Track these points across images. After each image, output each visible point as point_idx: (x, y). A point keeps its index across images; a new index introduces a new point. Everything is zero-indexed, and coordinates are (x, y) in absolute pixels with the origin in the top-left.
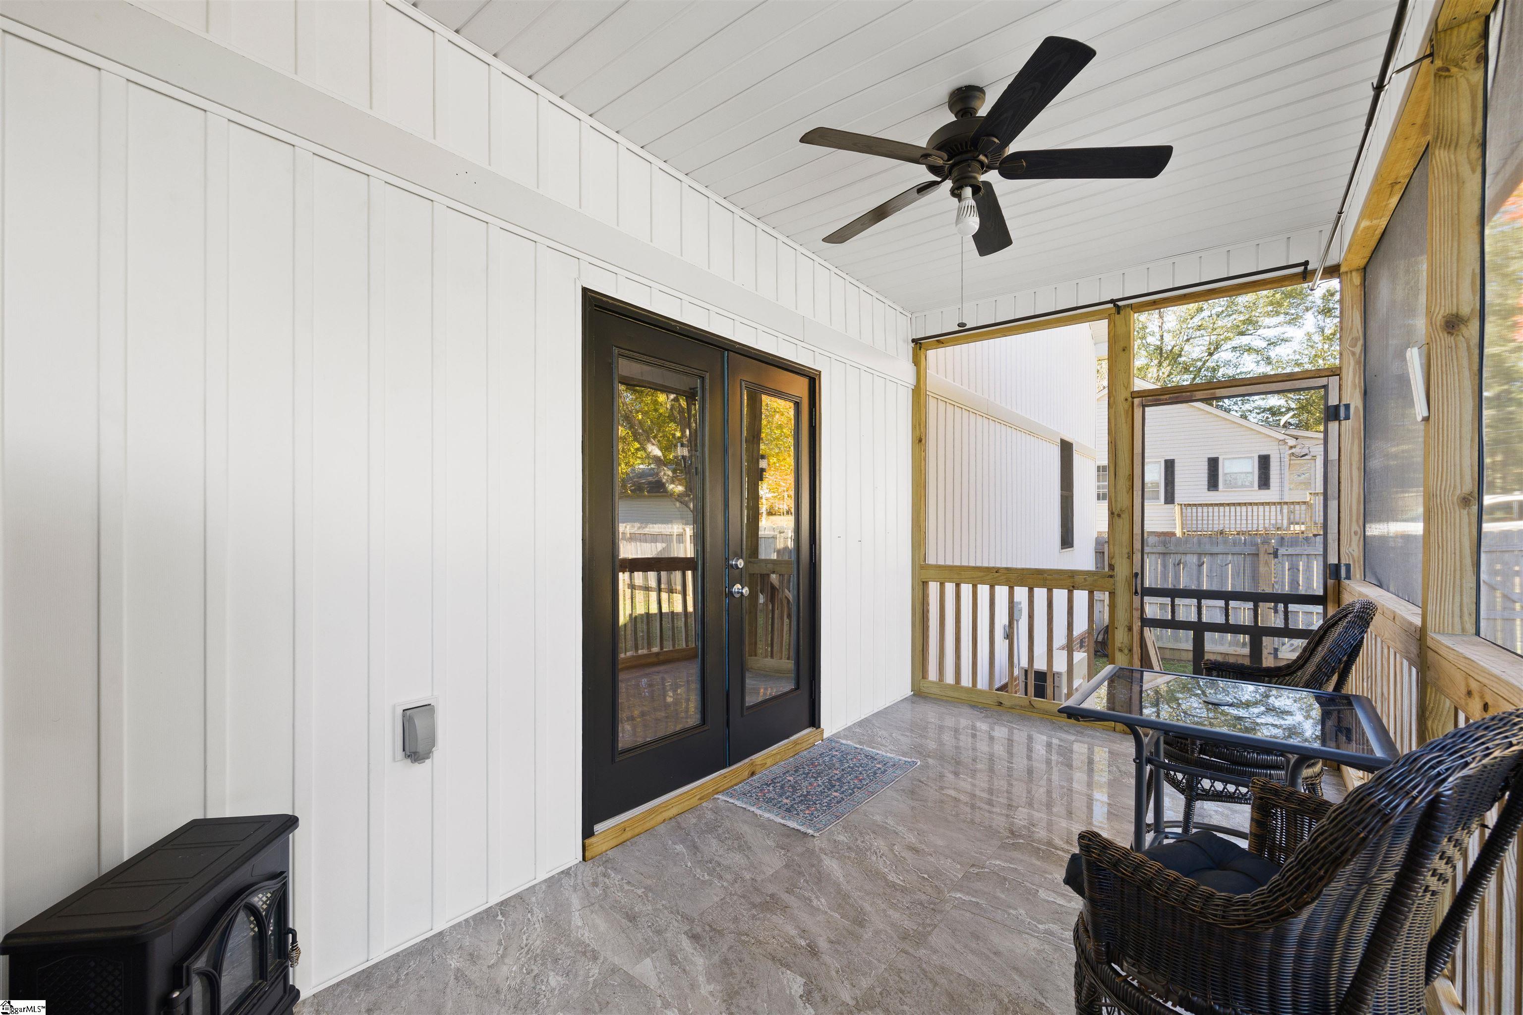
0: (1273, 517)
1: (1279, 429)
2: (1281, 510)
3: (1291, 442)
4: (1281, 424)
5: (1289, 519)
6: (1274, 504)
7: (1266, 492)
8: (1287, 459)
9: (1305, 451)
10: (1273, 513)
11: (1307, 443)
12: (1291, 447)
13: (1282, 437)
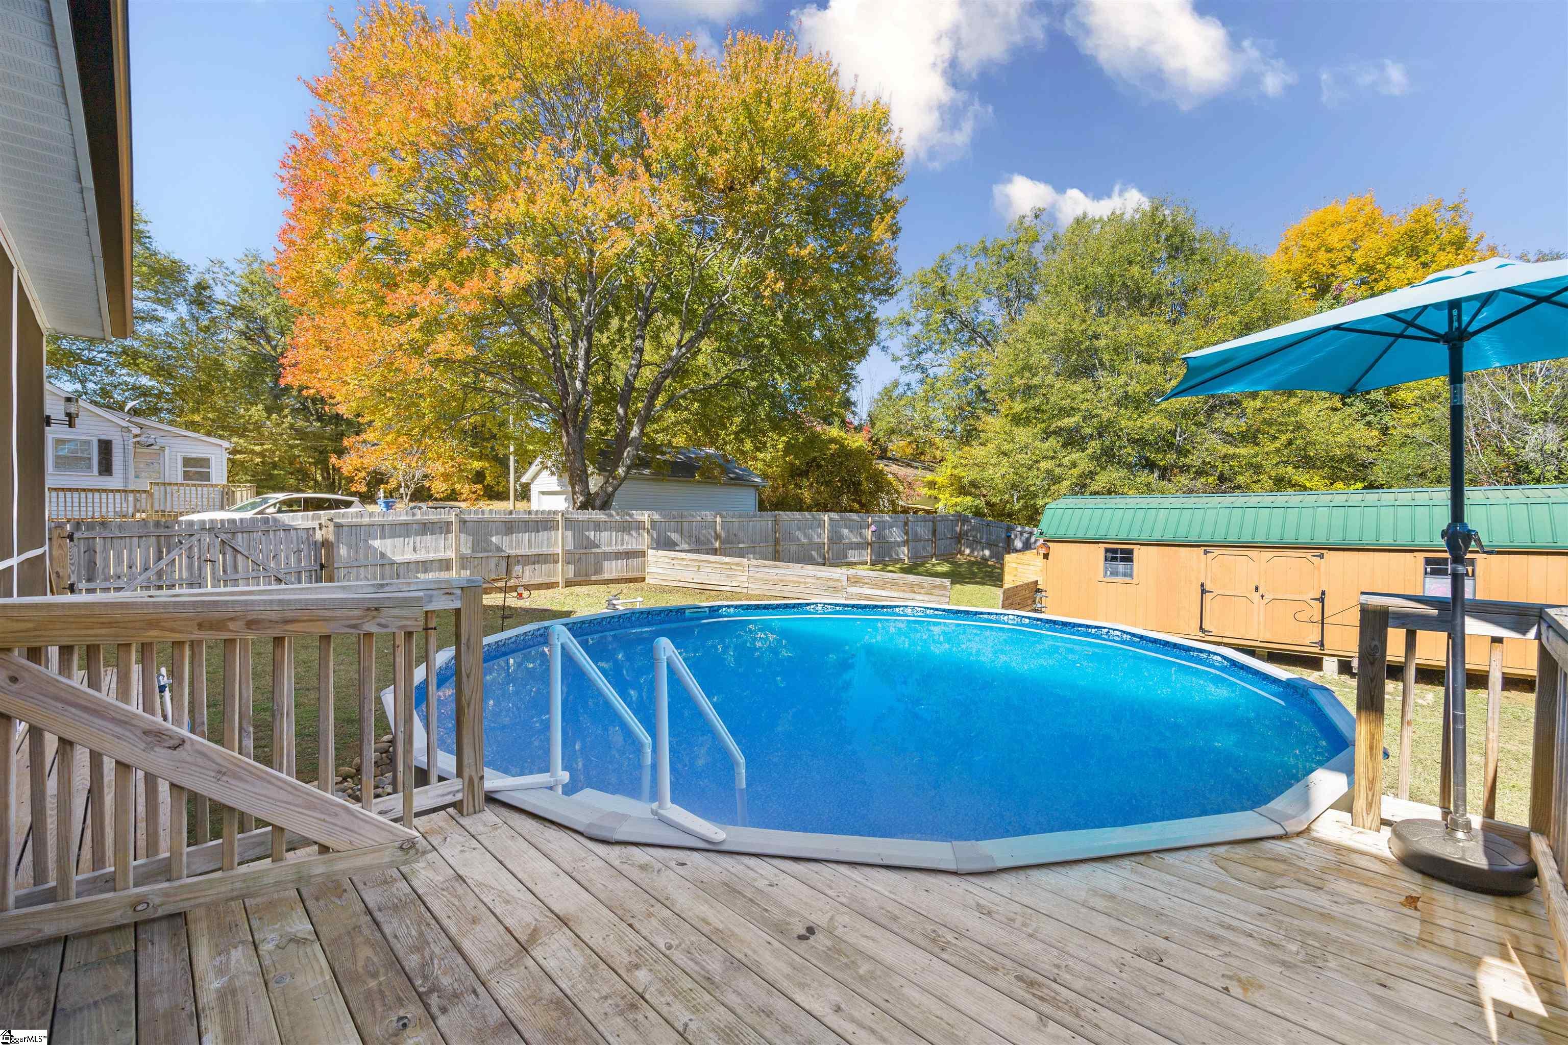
0: (118, 505)
1: (120, 414)
2: (127, 500)
3: (136, 431)
4: (126, 409)
5: (135, 506)
6: (118, 491)
7: (109, 478)
8: (131, 447)
9: (151, 441)
10: (118, 501)
11: (154, 434)
12: (136, 436)
13: (125, 424)
